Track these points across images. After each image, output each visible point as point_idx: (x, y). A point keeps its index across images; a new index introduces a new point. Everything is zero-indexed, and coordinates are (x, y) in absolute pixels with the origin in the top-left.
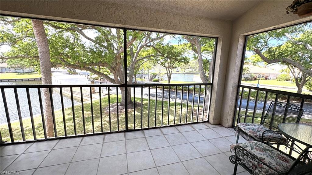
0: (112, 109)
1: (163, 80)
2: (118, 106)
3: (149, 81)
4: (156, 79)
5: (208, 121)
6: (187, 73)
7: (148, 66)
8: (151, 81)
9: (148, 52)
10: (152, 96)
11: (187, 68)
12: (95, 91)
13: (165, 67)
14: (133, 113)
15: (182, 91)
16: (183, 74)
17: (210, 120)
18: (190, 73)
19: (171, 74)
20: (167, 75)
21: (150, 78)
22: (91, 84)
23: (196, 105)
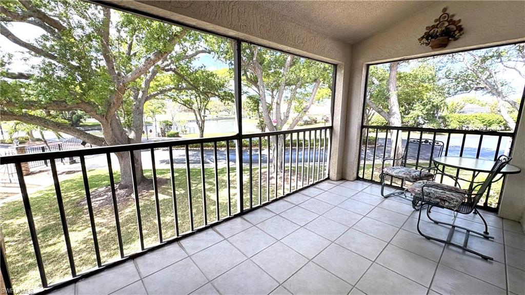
0: (102, 200)
1: (185, 133)
2: (114, 190)
3: (159, 136)
4: (173, 131)
5: (328, 178)
6: (222, 119)
7: (152, 108)
8: (164, 135)
9: (159, 81)
10: (177, 163)
11: (221, 111)
12: (31, 170)
13: (191, 109)
14: (154, 198)
15: (226, 148)
16: (216, 121)
17: (330, 176)
18: (226, 119)
19: (203, 122)
20: (197, 123)
21: (159, 131)
22: (16, 155)
23: (257, 167)
